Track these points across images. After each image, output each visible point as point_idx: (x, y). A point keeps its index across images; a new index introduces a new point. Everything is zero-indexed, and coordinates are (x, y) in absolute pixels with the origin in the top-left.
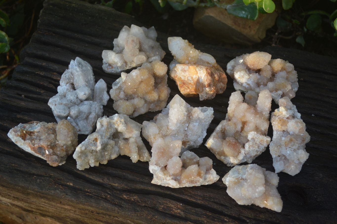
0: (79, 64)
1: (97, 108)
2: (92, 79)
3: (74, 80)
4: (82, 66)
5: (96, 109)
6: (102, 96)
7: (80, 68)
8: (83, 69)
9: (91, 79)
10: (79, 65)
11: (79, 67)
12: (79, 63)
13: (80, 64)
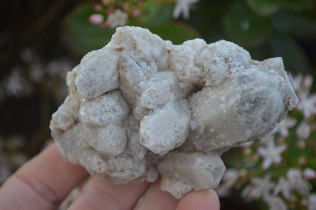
0: (253, 99)
1: (123, 175)
2: (222, 144)
3: (210, 89)
4: (248, 112)
5: (122, 171)
6: (178, 179)
7: (238, 106)
8: (239, 116)
9: (221, 140)
10: (251, 102)
11: (243, 103)
12: (255, 99)
13: (252, 105)
